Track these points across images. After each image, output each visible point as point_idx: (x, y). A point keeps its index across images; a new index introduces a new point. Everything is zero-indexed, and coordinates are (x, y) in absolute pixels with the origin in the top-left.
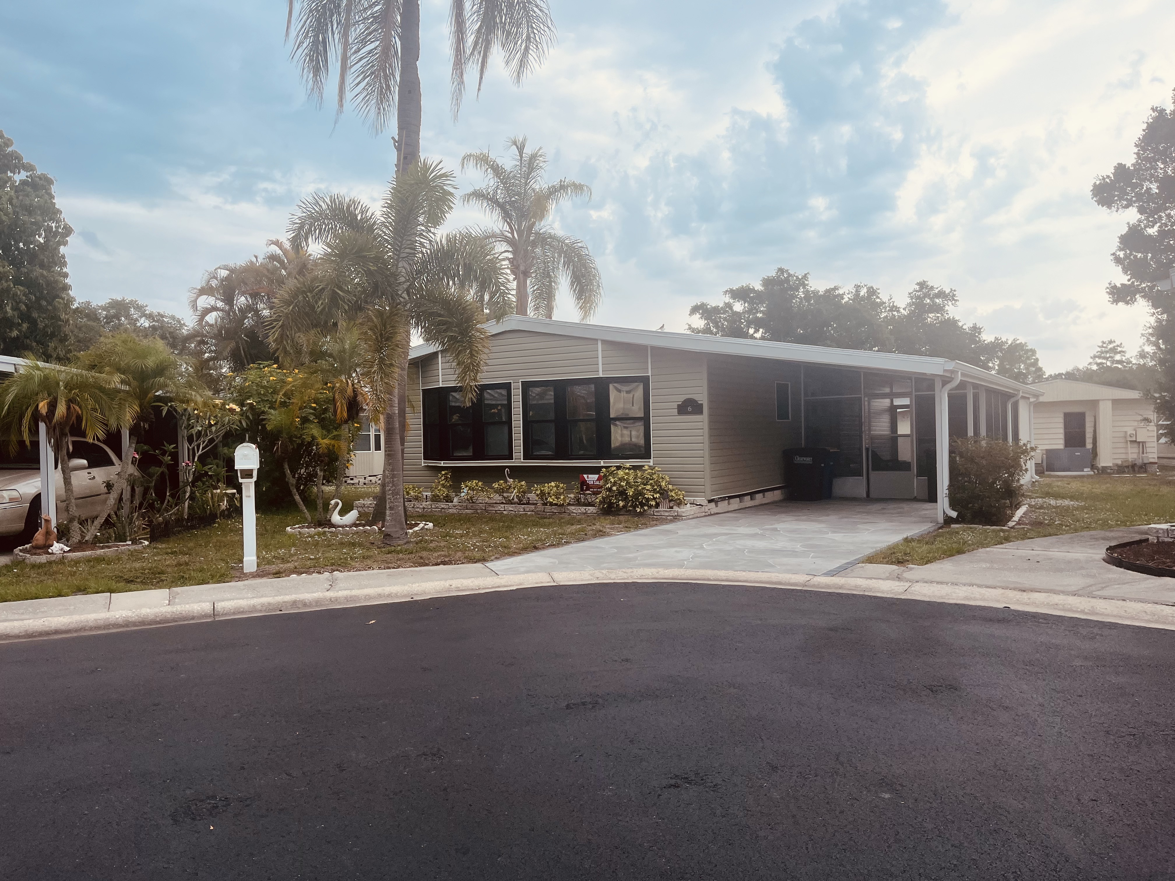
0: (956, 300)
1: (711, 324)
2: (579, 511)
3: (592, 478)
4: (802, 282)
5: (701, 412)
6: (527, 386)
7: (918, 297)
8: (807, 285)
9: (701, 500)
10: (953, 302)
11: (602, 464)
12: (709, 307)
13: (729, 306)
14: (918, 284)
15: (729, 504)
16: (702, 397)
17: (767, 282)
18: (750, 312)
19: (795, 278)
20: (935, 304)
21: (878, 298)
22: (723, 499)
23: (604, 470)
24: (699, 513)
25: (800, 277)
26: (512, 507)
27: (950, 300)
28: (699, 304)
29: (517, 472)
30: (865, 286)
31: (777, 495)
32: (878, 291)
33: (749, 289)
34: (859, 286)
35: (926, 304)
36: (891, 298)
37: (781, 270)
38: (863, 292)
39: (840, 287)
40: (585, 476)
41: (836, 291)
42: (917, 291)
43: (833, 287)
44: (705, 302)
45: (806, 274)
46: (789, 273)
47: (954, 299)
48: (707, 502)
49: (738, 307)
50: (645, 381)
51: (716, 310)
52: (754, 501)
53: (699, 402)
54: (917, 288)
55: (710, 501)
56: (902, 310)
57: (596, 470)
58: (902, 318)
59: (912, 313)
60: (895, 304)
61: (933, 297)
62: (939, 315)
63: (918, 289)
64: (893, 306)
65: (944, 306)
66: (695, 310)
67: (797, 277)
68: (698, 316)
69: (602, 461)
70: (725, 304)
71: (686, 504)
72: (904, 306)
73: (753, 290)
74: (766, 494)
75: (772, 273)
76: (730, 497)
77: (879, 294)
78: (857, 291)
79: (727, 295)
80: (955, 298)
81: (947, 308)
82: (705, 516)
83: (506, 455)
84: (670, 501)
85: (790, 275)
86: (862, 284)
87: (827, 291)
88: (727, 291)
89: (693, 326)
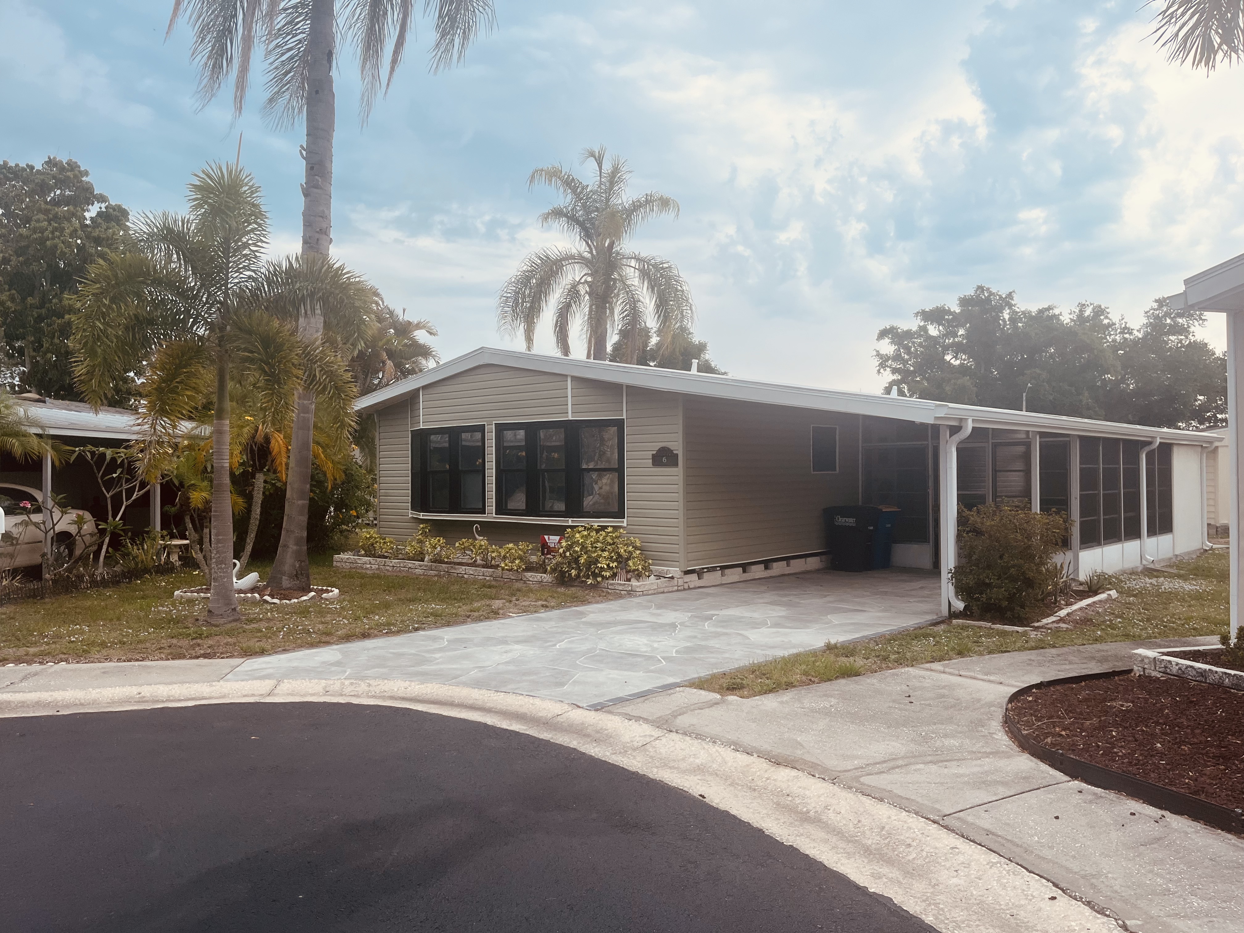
0: (1205, 320)
1: (902, 350)
2: (536, 580)
3: (552, 540)
4: (1007, 301)
5: (676, 464)
6: (501, 428)
7: (1157, 317)
8: (1015, 305)
9: (675, 571)
10: (1201, 322)
11: (570, 524)
12: (899, 330)
13: (924, 329)
14: (1156, 301)
15: (722, 575)
16: (677, 446)
17: (964, 302)
18: (946, 335)
19: (998, 297)
20: (1176, 324)
21: (1107, 318)
22: (712, 569)
23: (569, 530)
24: (666, 587)
25: (1004, 296)
26: (472, 570)
27: (1196, 319)
28: (888, 327)
29: (488, 529)
30: (1091, 304)
31: (813, 563)
32: (1107, 310)
33: (944, 310)
34: (1084, 305)
35: (1166, 325)
36: (1123, 319)
37: (980, 288)
38: (1088, 312)
39: (1055, 307)
40: (546, 537)
41: (1051, 311)
42: (1154, 309)
43: (1046, 306)
44: (895, 325)
45: (1011, 293)
46: (991, 292)
47: (1201, 319)
48: (680, 573)
49: (933, 331)
50: (619, 424)
51: (908, 334)
52: (768, 571)
53: (675, 452)
54: (1155, 305)
55: (687, 572)
56: (1135, 332)
57: (559, 531)
58: (1136, 342)
59: (1146, 334)
60: (1127, 326)
61: (1174, 317)
62: (1183, 337)
63: (1156, 307)
64: (1125, 328)
65: (1189, 327)
66: (883, 334)
67: (1000, 297)
68: (887, 340)
69: (570, 520)
70: (920, 327)
71: (649, 576)
72: (1138, 327)
73: (949, 312)
74: (792, 562)
75: (970, 292)
76: (723, 568)
77: (1108, 313)
78: (1081, 311)
79: (919, 317)
80: (1203, 318)
81: (1192, 329)
82: (678, 591)
83: (479, 509)
84: (628, 572)
85: (991, 294)
86: (1088, 303)
87: (1041, 311)
88: (918, 313)
89: (882, 352)
